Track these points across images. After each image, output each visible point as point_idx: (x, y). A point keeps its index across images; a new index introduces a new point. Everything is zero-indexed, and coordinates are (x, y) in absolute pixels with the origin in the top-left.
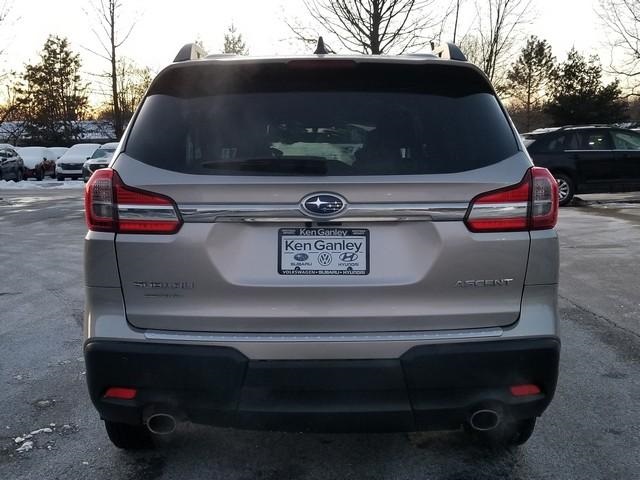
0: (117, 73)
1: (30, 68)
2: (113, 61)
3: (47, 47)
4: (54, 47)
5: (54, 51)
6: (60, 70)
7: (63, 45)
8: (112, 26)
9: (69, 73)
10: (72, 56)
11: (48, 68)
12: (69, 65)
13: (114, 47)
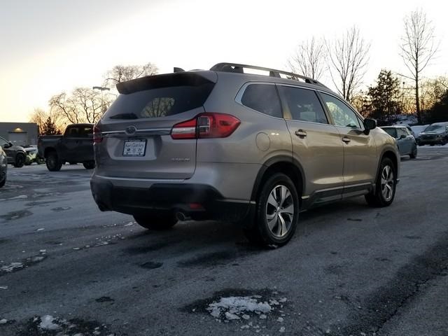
0: (419, 86)
1: (371, 89)
2: (417, 80)
3: (380, 77)
4: (384, 76)
5: (384, 79)
6: (387, 88)
7: (389, 75)
8: (416, 61)
9: (392, 89)
10: (394, 80)
11: (380, 88)
12: (391, 85)
13: (417, 72)
